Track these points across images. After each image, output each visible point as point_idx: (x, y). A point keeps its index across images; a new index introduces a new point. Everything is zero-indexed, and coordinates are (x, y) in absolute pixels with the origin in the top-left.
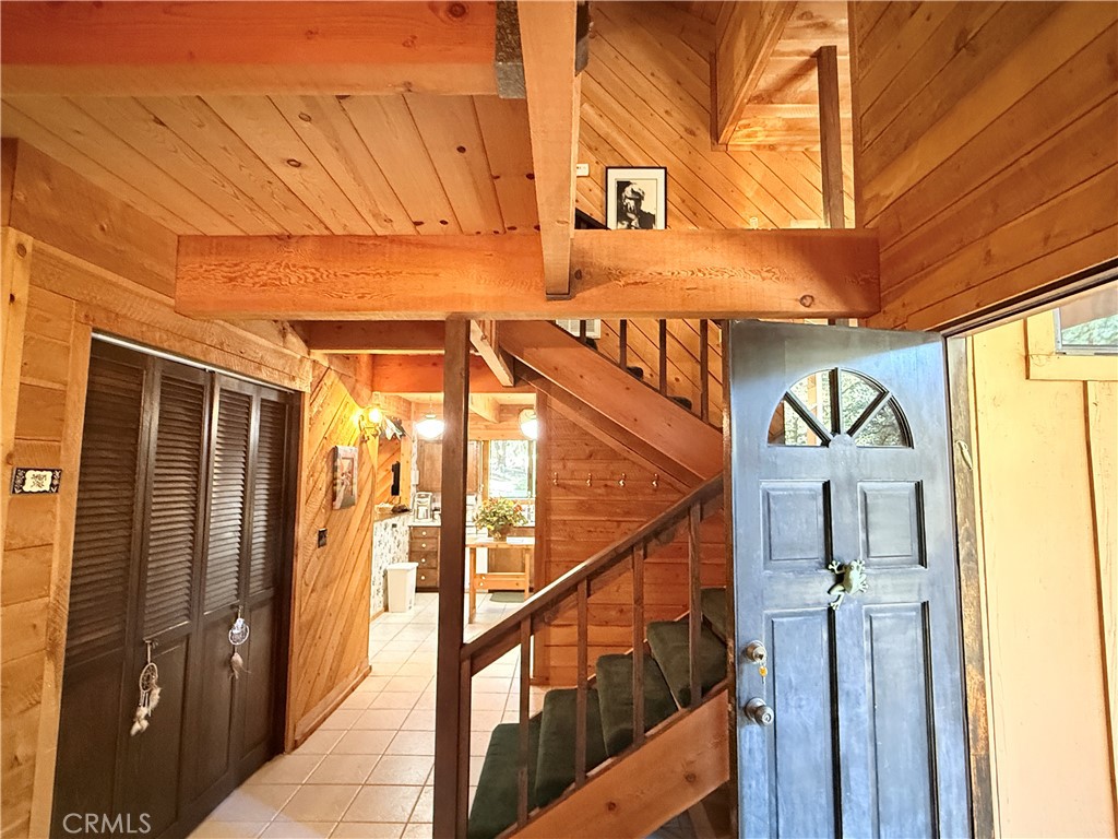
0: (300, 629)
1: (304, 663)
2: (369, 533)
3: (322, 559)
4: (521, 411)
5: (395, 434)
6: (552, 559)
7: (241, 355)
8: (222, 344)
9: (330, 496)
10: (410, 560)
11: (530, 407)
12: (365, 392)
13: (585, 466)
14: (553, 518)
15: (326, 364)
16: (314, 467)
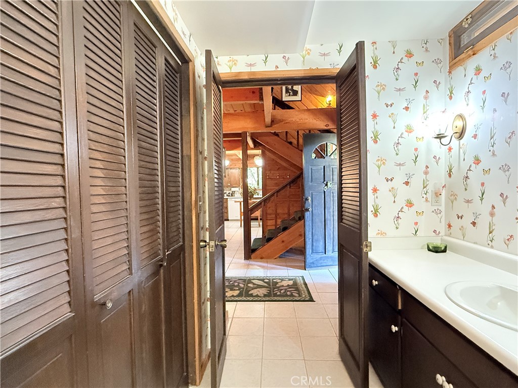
4: (254, 157)
11: (258, 155)
13: (277, 172)
14: (268, 188)
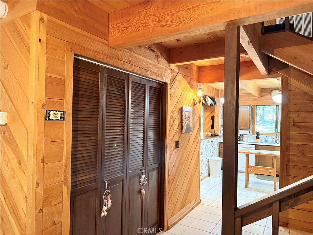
0: (169, 181)
1: (171, 196)
2: (198, 144)
3: (177, 153)
4: (272, 91)
5: (212, 103)
6: (290, 164)
7: (139, 66)
8: (130, 61)
9: (180, 127)
10: (219, 157)
11: (276, 89)
12: (195, 84)
15: (177, 71)
16: (173, 115)
